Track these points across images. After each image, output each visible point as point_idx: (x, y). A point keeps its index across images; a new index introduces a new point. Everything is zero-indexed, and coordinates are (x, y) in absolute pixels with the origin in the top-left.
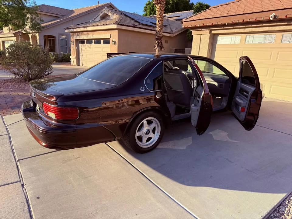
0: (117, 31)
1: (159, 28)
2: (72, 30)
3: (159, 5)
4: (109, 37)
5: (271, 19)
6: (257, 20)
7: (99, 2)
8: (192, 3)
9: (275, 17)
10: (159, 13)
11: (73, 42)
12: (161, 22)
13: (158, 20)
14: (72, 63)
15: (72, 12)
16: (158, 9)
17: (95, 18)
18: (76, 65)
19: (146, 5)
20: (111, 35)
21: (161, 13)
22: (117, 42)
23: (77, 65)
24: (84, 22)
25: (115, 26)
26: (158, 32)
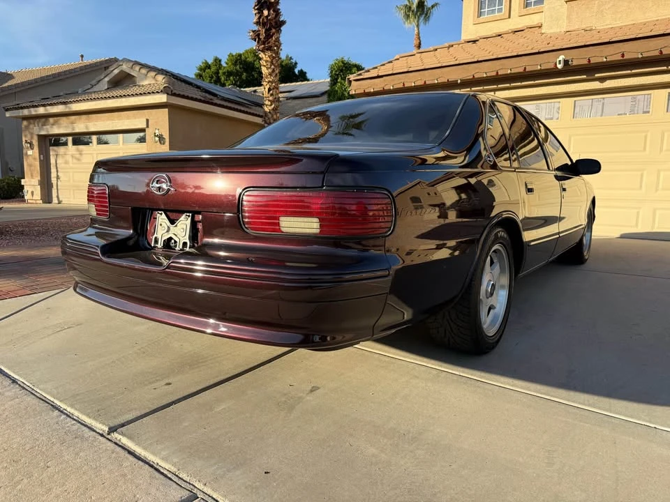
0: (167, 110)
1: (271, 105)
2: (26, 112)
3: (269, 53)
4: (144, 126)
5: (560, 66)
6: (527, 70)
7: (82, 56)
8: (302, 70)
9: (566, 62)
10: (270, 70)
11: (31, 144)
12: (274, 93)
13: (268, 86)
14: (26, 198)
15: (8, 76)
16: (266, 61)
17: (94, 82)
18: (41, 201)
19: (201, 69)
20: (148, 121)
21: (273, 71)
22: (166, 136)
23: (44, 202)
24: (62, 94)
25: (163, 98)
26: (270, 116)
